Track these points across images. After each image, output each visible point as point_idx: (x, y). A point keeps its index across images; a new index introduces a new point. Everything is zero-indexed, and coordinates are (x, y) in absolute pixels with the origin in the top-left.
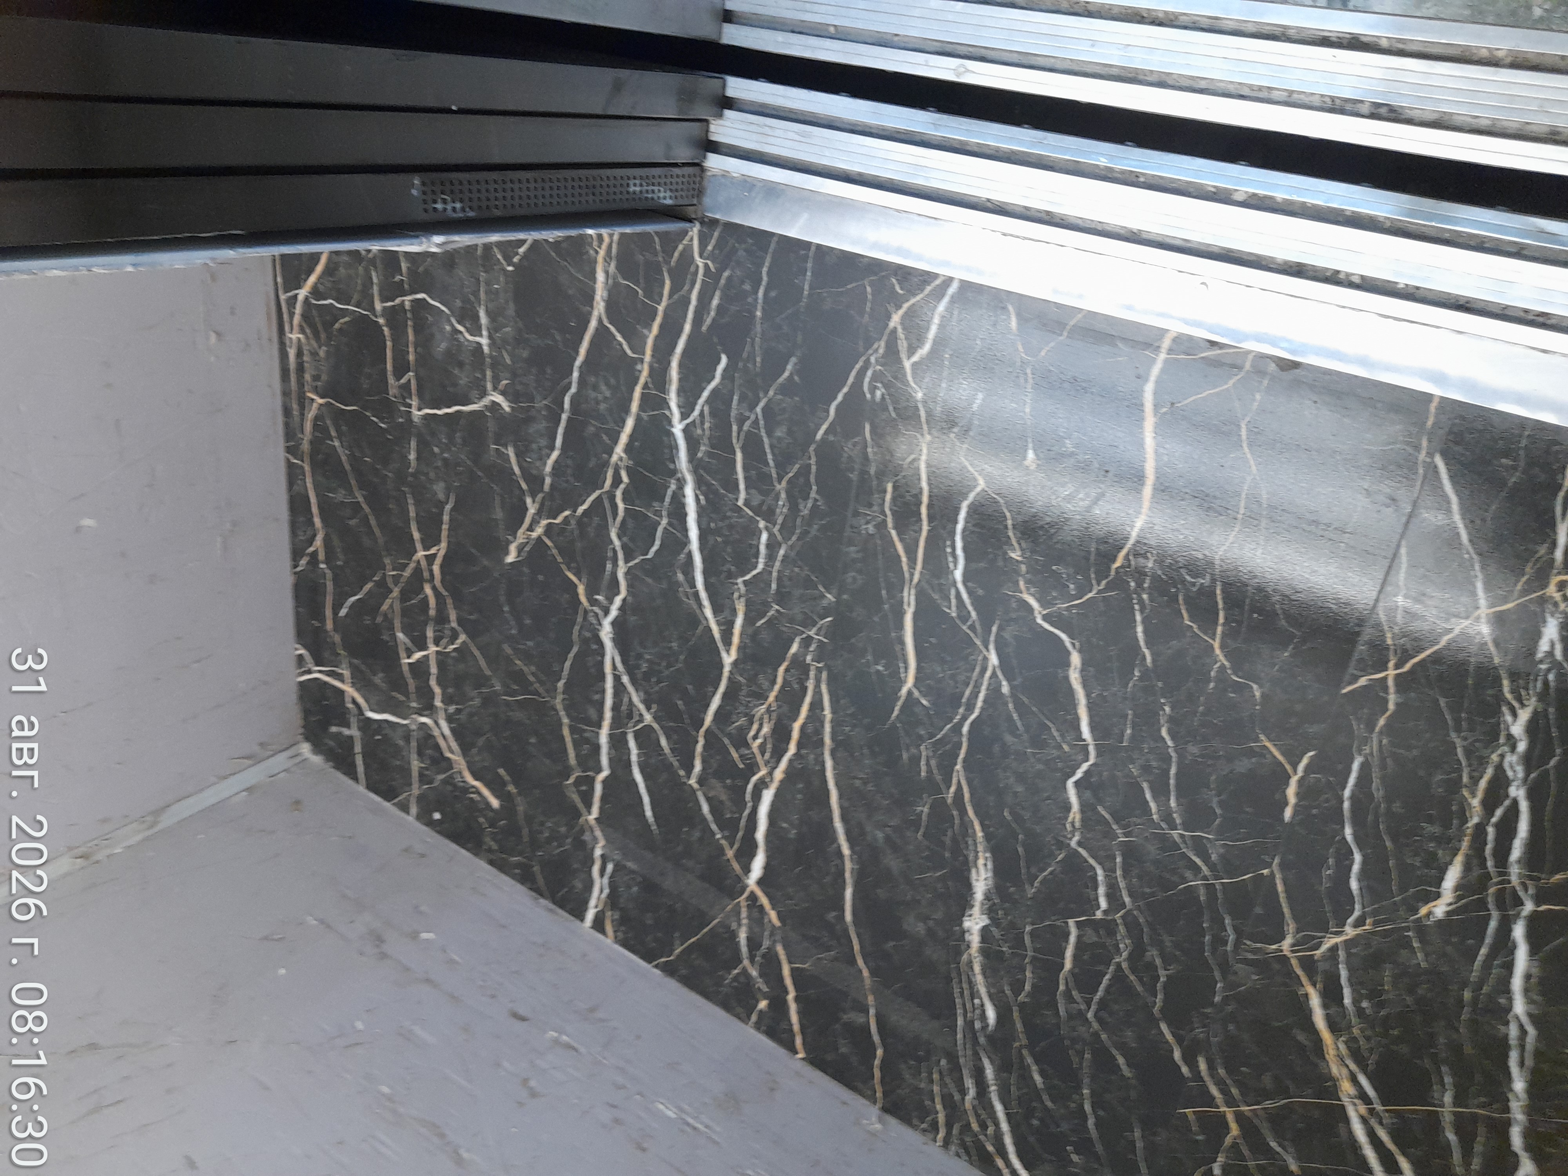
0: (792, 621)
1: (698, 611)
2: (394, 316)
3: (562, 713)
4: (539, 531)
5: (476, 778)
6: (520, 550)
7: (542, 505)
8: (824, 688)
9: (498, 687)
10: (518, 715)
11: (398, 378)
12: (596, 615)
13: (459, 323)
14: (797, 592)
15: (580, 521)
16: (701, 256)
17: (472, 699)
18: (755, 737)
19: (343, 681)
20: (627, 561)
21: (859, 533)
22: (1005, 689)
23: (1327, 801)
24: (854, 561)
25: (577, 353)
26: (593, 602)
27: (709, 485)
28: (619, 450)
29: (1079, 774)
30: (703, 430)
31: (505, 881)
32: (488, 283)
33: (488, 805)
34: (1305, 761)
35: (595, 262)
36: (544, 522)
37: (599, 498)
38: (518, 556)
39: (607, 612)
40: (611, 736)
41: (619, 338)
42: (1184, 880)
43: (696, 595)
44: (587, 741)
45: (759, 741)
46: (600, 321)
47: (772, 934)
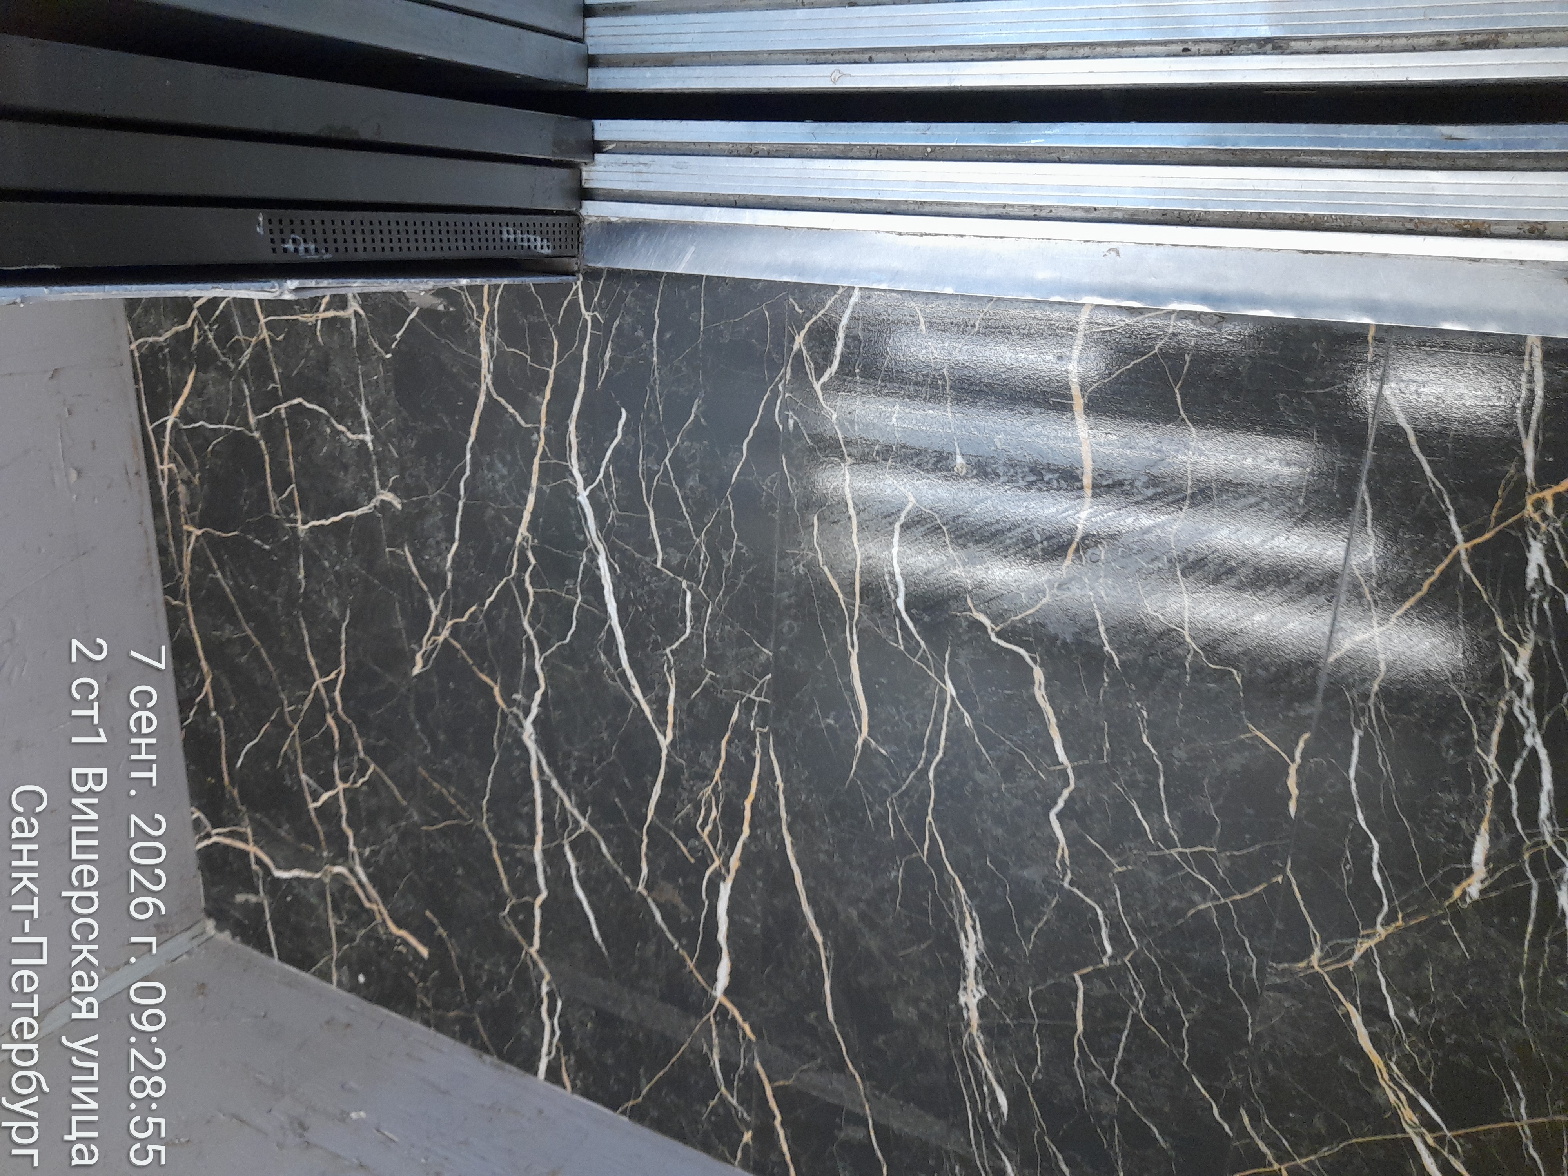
0: (729, 686)
1: (627, 694)
2: (270, 427)
3: (489, 834)
4: (446, 633)
5: (400, 926)
6: (426, 660)
7: (446, 604)
8: (773, 755)
9: (416, 817)
10: (441, 845)
11: (280, 494)
12: (516, 717)
13: (339, 423)
14: (731, 653)
15: (488, 615)
16: (588, 310)
17: (389, 836)
18: (703, 827)
19: (246, 841)
20: (542, 651)
21: (790, 576)
22: (968, 721)
23: (1332, 786)
24: (788, 607)
25: (469, 434)
26: (510, 702)
27: (623, 552)
28: (523, 530)
29: (1061, 803)
30: (611, 493)
31: (445, 1041)
32: (366, 375)
33: (416, 953)
34: (1301, 745)
35: (478, 333)
36: (450, 623)
37: (507, 585)
38: (424, 667)
39: (527, 712)
40: (545, 852)
41: (511, 410)
42: (1194, 904)
43: (623, 675)
44: (520, 861)
45: (709, 828)
46: (488, 394)
47: (748, 1049)
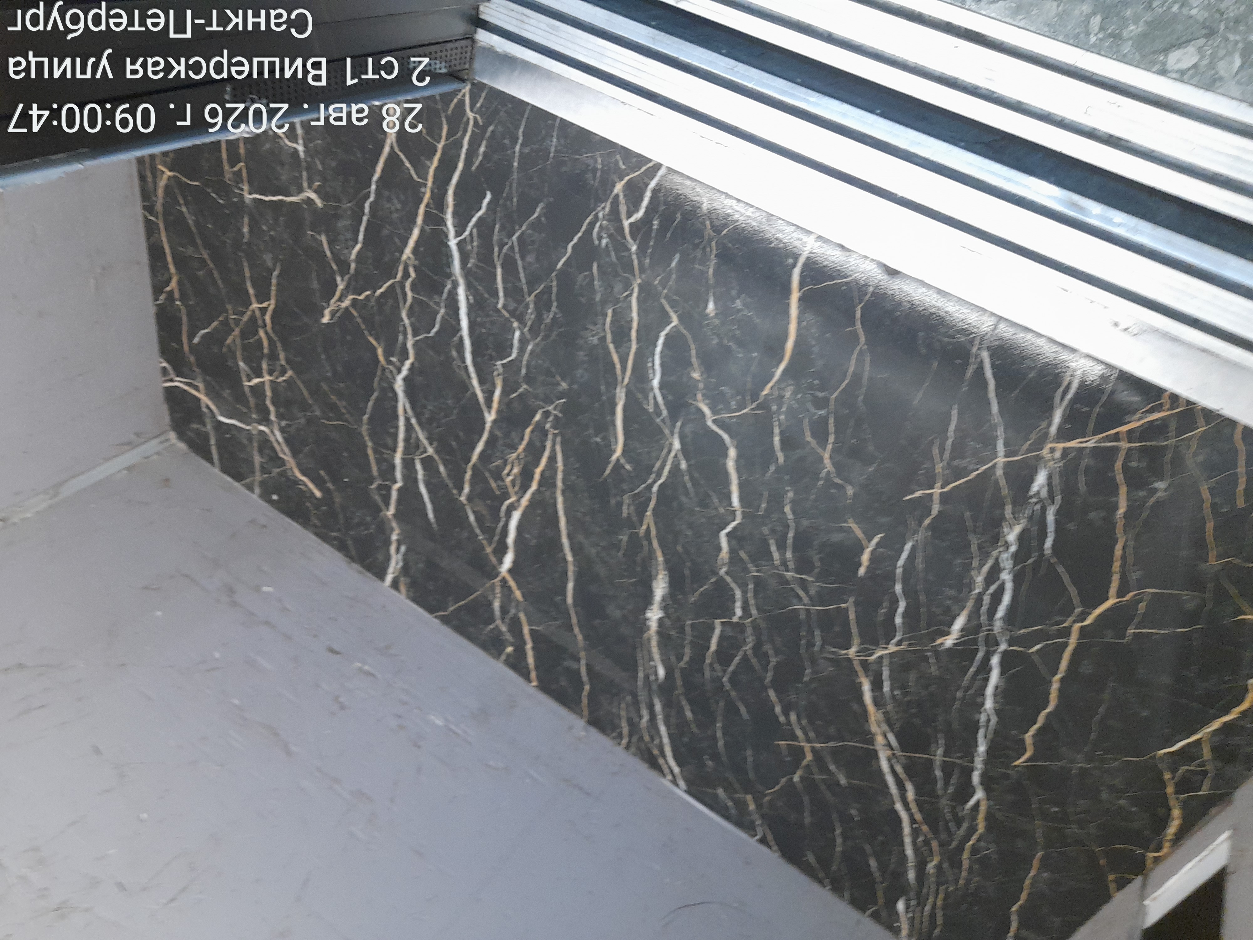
0: (536, 397)
1: (468, 379)
3: (367, 438)
4: (346, 303)
5: (304, 475)
6: (333, 314)
7: (349, 284)
8: (558, 448)
9: (318, 413)
10: (334, 435)
11: (232, 166)
12: (391, 372)
14: (541, 378)
15: (379, 301)
16: (471, 111)
17: (299, 419)
18: (508, 474)
19: (199, 391)
20: (414, 336)
21: (587, 343)
22: (684, 465)
23: (887, 566)
24: (582, 362)
25: (375, 169)
26: (389, 362)
27: (476, 290)
28: (408, 252)
29: (729, 529)
30: (472, 247)
33: (312, 494)
34: (876, 539)
36: (351, 297)
37: (392, 286)
38: (331, 319)
39: (399, 371)
40: (403, 460)
41: (408, 165)
42: (791, 604)
43: (466, 368)
44: (385, 460)
45: (511, 478)
46: (392, 148)
47: (517, 606)
